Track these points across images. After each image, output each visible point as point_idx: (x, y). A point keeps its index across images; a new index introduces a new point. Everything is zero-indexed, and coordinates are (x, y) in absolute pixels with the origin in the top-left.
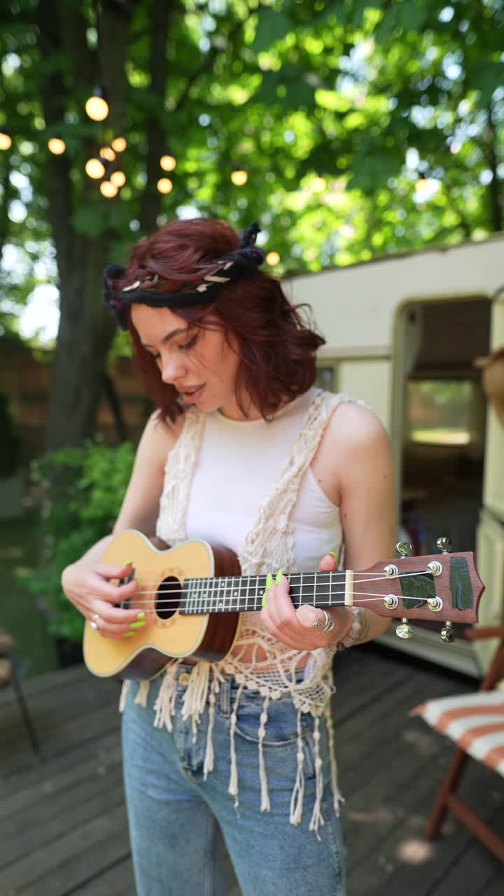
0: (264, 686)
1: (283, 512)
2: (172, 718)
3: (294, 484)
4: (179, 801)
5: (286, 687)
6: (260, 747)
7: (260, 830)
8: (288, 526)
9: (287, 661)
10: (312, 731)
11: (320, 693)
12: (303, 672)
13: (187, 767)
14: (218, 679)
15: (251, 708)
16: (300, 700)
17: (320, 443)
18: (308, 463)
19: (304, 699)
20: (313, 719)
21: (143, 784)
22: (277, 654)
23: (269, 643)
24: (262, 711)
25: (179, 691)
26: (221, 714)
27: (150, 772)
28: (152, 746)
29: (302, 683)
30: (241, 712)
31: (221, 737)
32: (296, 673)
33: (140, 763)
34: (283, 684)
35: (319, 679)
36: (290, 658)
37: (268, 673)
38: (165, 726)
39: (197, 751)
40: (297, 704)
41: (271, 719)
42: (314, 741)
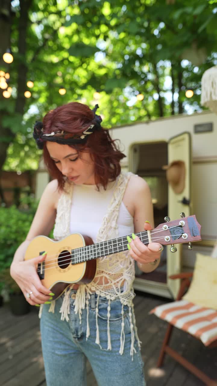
0: (108, 295)
1: (113, 220)
2: (69, 315)
3: (117, 208)
4: (70, 354)
5: (117, 295)
6: (108, 322)
7: (110, 360)
8: (116, 225)
9: (117, 283)
10: (128, 313)
11: (130, 296)
12: (123, 288)
13: (75, 336)
14: (89, 293)
15: (104, 305)
16: (123, 300)
17: (125, 192)
18: (121, 199)
19: (124, 299)
20: (128, 307)
21: (53, 349)
22: (113, 281)
23: (109, 275)
24: (108, 306)
25: (71, 302)
26: (92, 310)
27: (56, 342)
28: (57, 331)
29: (123, 292)
30: (100, 308)
31: (92, 320)
32: (121, 288)
33: (51, 339)
34: (116, 293)
35: (129, 291)
36: (118, 282)
37: (109, 289)
38: (65, 319)
39: (81, 328)
40: (122, 302)
41: (112, 309)
42: (129, 317)
